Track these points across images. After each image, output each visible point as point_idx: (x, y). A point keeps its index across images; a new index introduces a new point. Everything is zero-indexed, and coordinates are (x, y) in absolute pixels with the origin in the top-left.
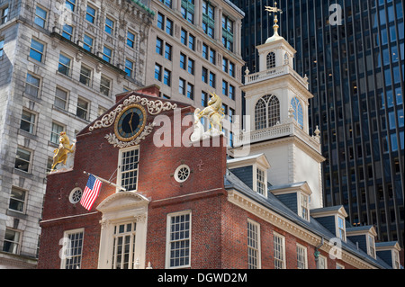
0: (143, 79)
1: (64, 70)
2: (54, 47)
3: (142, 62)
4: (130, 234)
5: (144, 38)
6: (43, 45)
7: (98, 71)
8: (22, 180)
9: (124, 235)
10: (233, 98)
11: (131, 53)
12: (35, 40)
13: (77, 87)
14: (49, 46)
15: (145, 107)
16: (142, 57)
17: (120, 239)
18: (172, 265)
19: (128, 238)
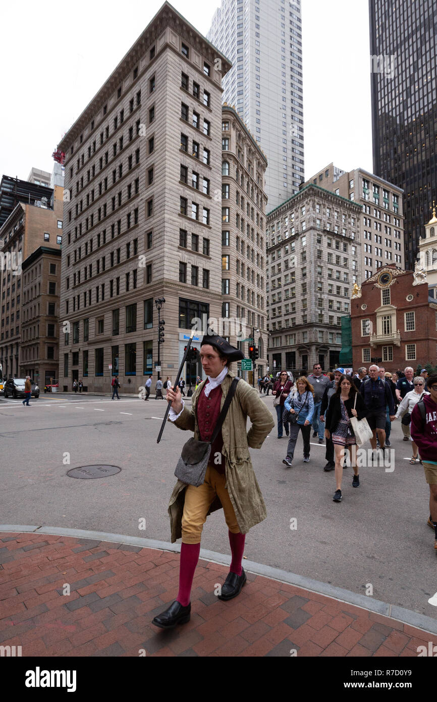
0: (360, 239)
1: (329, 245)
2: (325, 236)
3: (358, 232)
4: (389, 320)
5: (359, 219)
6: (321, 236)
7: (342, 242)
8: (321, 295)
9: (386, 320)
10: (399, 238)
11: (354, 229)
12: (318, 235)
13: (335, 251)
14: (323, 236)
15: (391, 272)
16: (359, 229)
17: (385, 322)
18: (407, 330)
19: (388, 321)
